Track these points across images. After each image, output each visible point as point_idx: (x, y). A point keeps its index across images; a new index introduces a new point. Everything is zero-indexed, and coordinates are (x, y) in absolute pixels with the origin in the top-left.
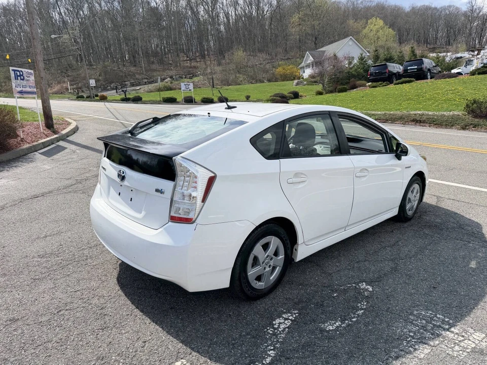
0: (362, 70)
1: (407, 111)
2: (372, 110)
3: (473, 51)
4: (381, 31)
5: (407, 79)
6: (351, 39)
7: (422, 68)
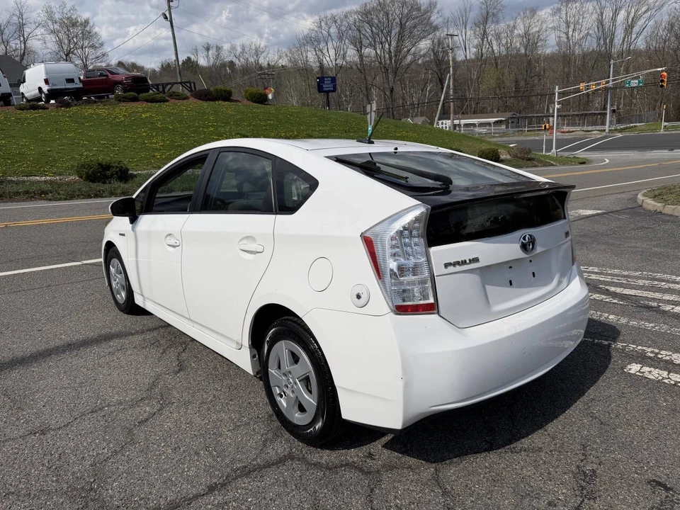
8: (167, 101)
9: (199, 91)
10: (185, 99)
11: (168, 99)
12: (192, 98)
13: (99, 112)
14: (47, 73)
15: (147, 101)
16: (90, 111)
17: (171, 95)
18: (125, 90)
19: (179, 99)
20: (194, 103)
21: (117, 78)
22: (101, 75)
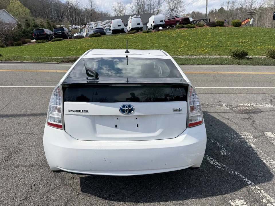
0: (21, 32)
1: (76, 56)
2: (54, 56)
3: (82, 25)
4: (20, 8)
5: (59, 38)
6: (4, 10)
7: (64, 33)
8: (195, 27)
9: (211, 22)
10: (203, 26)
11: (196, 26)
12: (206, 26)
13: (168, 33)
14: (154, 19)
15: (187, 28)
16: (165, 32)
17: (197, 25)
18: (180, 24)
19: (200, 26)
20: (206, 28)
21: (178, 19)
22: (173, 18)
